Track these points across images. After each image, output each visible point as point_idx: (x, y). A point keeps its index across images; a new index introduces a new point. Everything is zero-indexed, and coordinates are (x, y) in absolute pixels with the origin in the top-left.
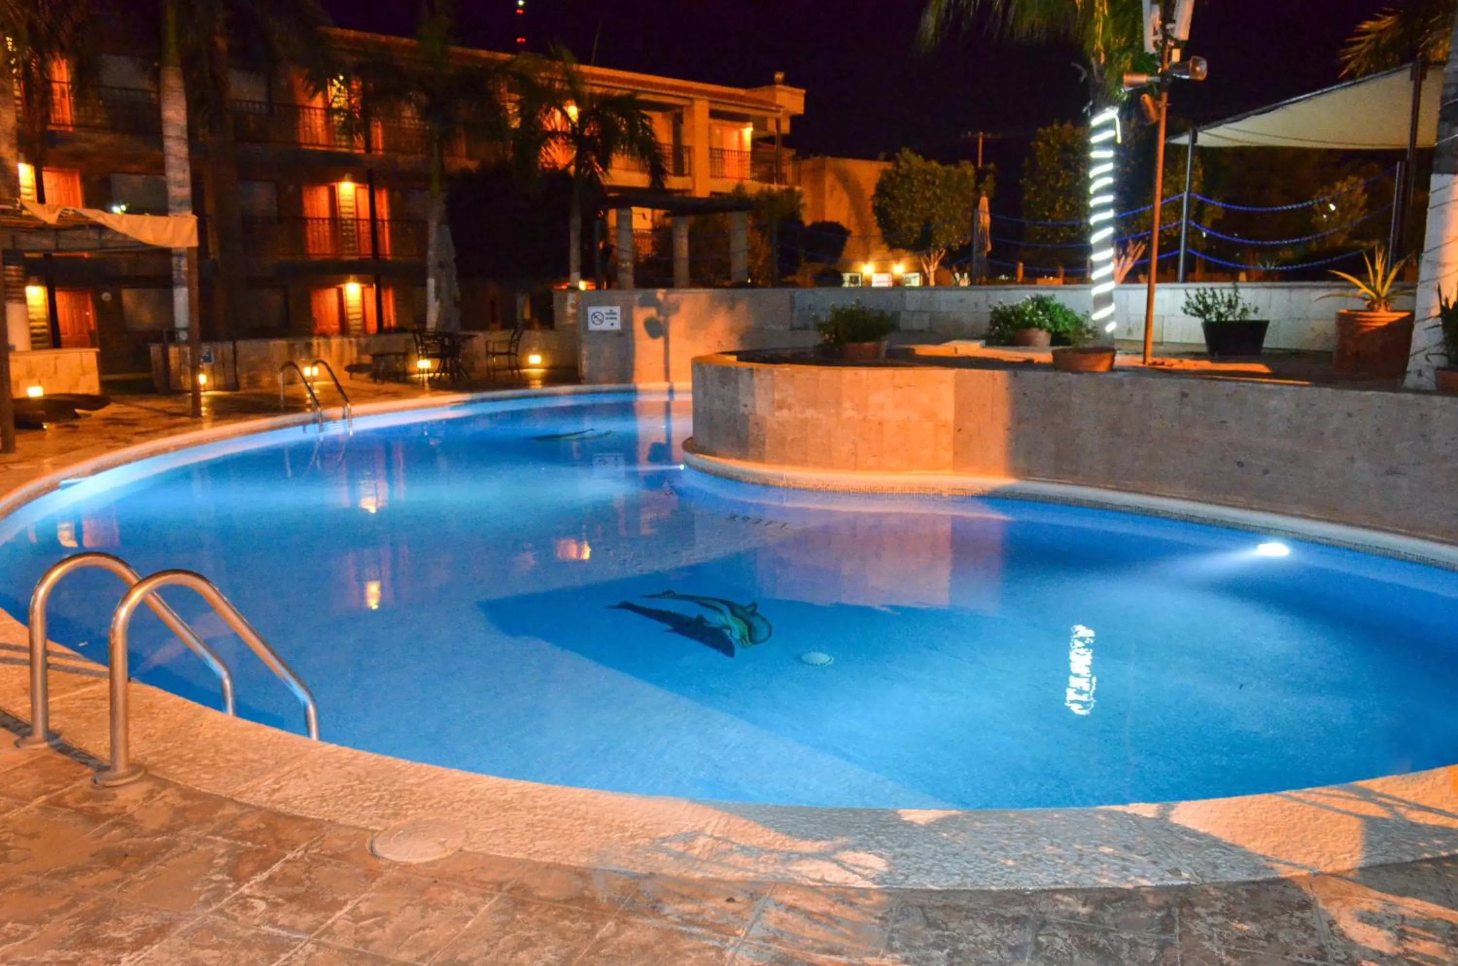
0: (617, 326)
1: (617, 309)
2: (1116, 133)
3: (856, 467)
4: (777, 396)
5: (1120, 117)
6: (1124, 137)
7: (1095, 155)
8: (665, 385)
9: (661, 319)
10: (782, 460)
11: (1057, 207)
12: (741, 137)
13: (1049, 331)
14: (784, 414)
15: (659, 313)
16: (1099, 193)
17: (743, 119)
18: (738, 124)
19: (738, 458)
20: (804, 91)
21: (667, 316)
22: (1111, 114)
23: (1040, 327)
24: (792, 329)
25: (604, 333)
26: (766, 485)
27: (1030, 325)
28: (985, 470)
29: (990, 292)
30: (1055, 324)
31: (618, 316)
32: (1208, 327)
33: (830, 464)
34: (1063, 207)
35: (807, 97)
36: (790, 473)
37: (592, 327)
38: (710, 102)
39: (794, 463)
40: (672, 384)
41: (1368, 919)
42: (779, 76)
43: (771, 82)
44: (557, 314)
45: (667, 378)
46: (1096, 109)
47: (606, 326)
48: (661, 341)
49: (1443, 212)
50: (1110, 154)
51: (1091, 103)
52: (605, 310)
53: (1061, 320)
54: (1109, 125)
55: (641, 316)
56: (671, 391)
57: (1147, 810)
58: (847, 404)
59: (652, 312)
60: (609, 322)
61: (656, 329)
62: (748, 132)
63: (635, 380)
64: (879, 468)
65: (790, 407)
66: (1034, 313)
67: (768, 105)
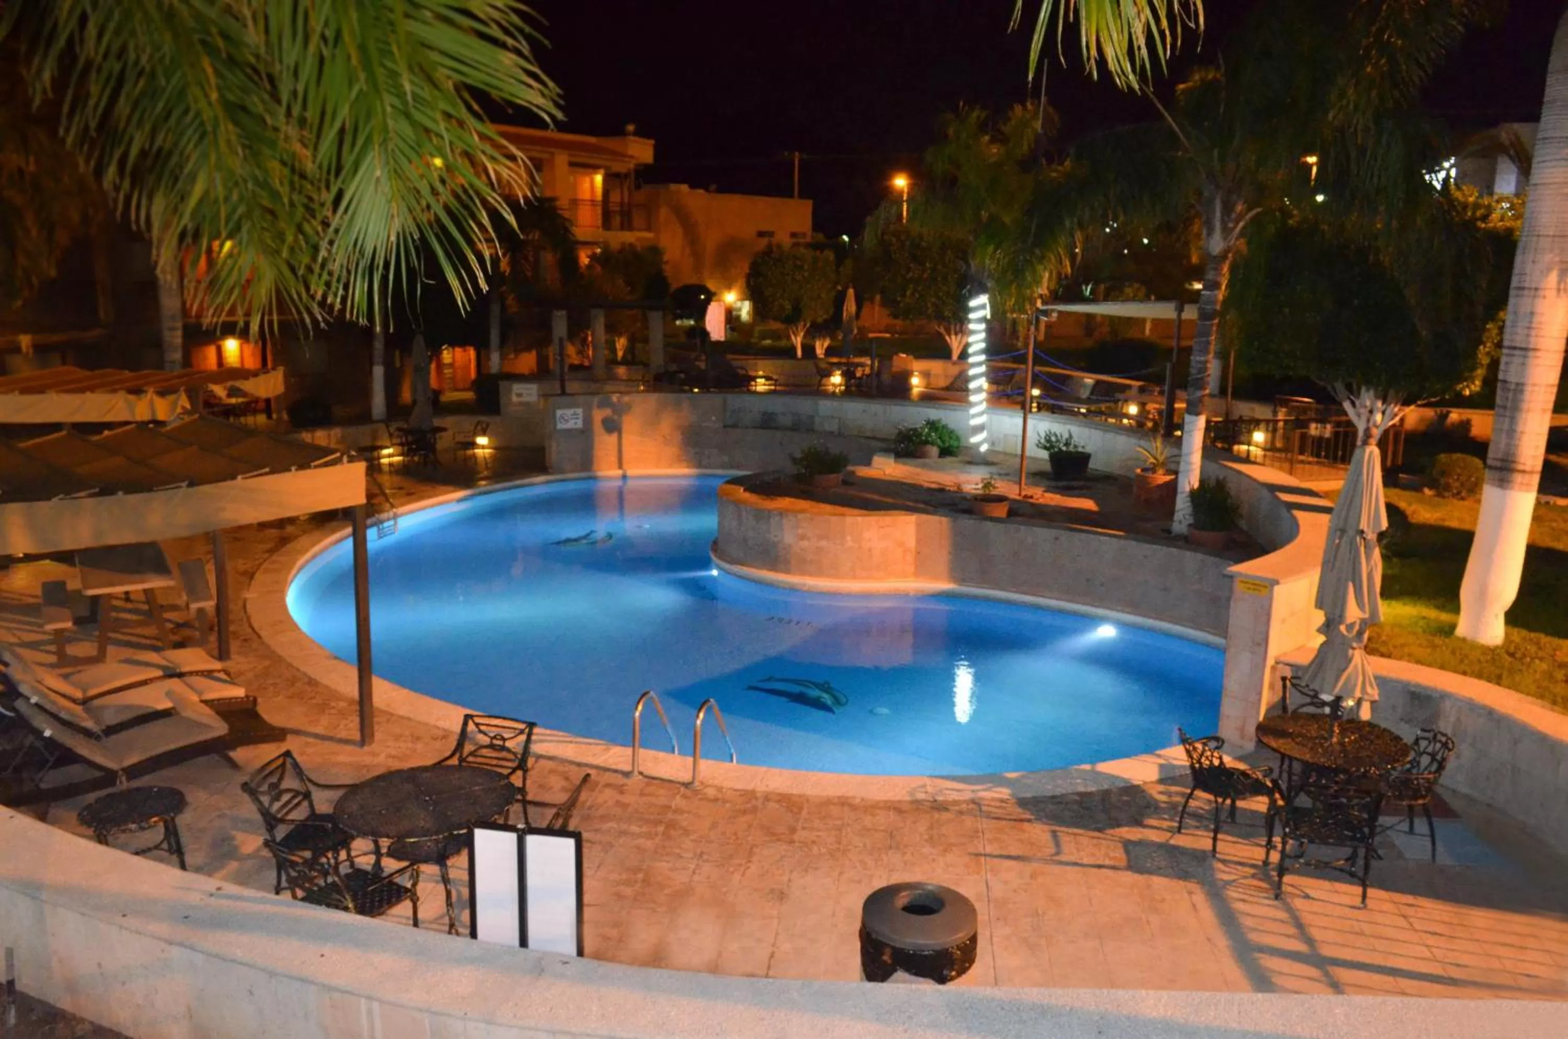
0: (580, 424)
1: (580, 411)
2: (987, 313)
3: (854, 577)
4: (800, 531)
5: (990, 302)
6: (992, 315)
7: (972, 326)
8: (620, 472)
9: (616, 417)
10: (803, 573)
11: (908, 293)
12: (592, 182)
13: (939, 447)
14: (805, 544)
15: (614, 412)
16: (975, 354)
17: (595, 168)
18: (590, 170)
19: (770, 570)
20: (652, 142)
21: (620, 416)
22: (983, 299)
23: (933, 444)
24: (725, 427)
25: (569, 431)
26: (793, 589)
27: (926, 442)
28: (936, 578)
29: (888, 407)
30: (943, 442)
31: (581, 416)
32: (1052, 456)
33: (836, 576)
34: (913, 294)
35: (656, 148)
36: (810, 582)
37: (560, 426)
38: (570, 155)
39: (811, 575)
40: (625, 471)
41: (1161, 793)
42: (631, 128)
43: (622, 133)
44: (503, 401)
45: (620, 466)
46: (973, 294)
47: (571, 425)
48: (614, 438)
49: (1191, 436)
50: (983, 326)
51: (968, 287)
52: (571, 411)
53: (947, 438)
54: (983, 307)
55: (599, 415)
56: (624, 477)
57: (1087, 767)
58: (849, 538)
59: (608, 412)
60: (574, 421)
61: (612, 426)
62: (599, 179)
63: (595, 467)
64: (869, 578)
65: (809, 539)
66: (929, 434)
67: (621, 156)
